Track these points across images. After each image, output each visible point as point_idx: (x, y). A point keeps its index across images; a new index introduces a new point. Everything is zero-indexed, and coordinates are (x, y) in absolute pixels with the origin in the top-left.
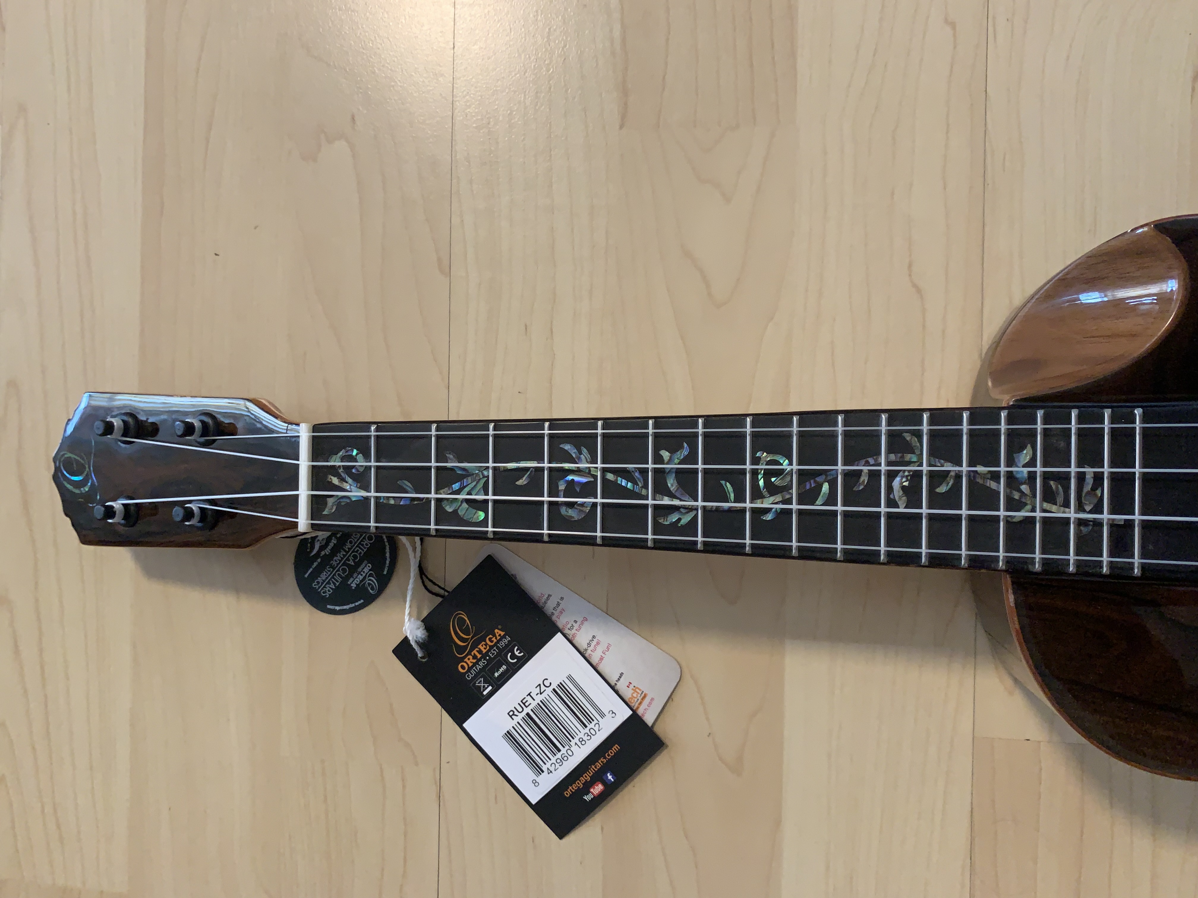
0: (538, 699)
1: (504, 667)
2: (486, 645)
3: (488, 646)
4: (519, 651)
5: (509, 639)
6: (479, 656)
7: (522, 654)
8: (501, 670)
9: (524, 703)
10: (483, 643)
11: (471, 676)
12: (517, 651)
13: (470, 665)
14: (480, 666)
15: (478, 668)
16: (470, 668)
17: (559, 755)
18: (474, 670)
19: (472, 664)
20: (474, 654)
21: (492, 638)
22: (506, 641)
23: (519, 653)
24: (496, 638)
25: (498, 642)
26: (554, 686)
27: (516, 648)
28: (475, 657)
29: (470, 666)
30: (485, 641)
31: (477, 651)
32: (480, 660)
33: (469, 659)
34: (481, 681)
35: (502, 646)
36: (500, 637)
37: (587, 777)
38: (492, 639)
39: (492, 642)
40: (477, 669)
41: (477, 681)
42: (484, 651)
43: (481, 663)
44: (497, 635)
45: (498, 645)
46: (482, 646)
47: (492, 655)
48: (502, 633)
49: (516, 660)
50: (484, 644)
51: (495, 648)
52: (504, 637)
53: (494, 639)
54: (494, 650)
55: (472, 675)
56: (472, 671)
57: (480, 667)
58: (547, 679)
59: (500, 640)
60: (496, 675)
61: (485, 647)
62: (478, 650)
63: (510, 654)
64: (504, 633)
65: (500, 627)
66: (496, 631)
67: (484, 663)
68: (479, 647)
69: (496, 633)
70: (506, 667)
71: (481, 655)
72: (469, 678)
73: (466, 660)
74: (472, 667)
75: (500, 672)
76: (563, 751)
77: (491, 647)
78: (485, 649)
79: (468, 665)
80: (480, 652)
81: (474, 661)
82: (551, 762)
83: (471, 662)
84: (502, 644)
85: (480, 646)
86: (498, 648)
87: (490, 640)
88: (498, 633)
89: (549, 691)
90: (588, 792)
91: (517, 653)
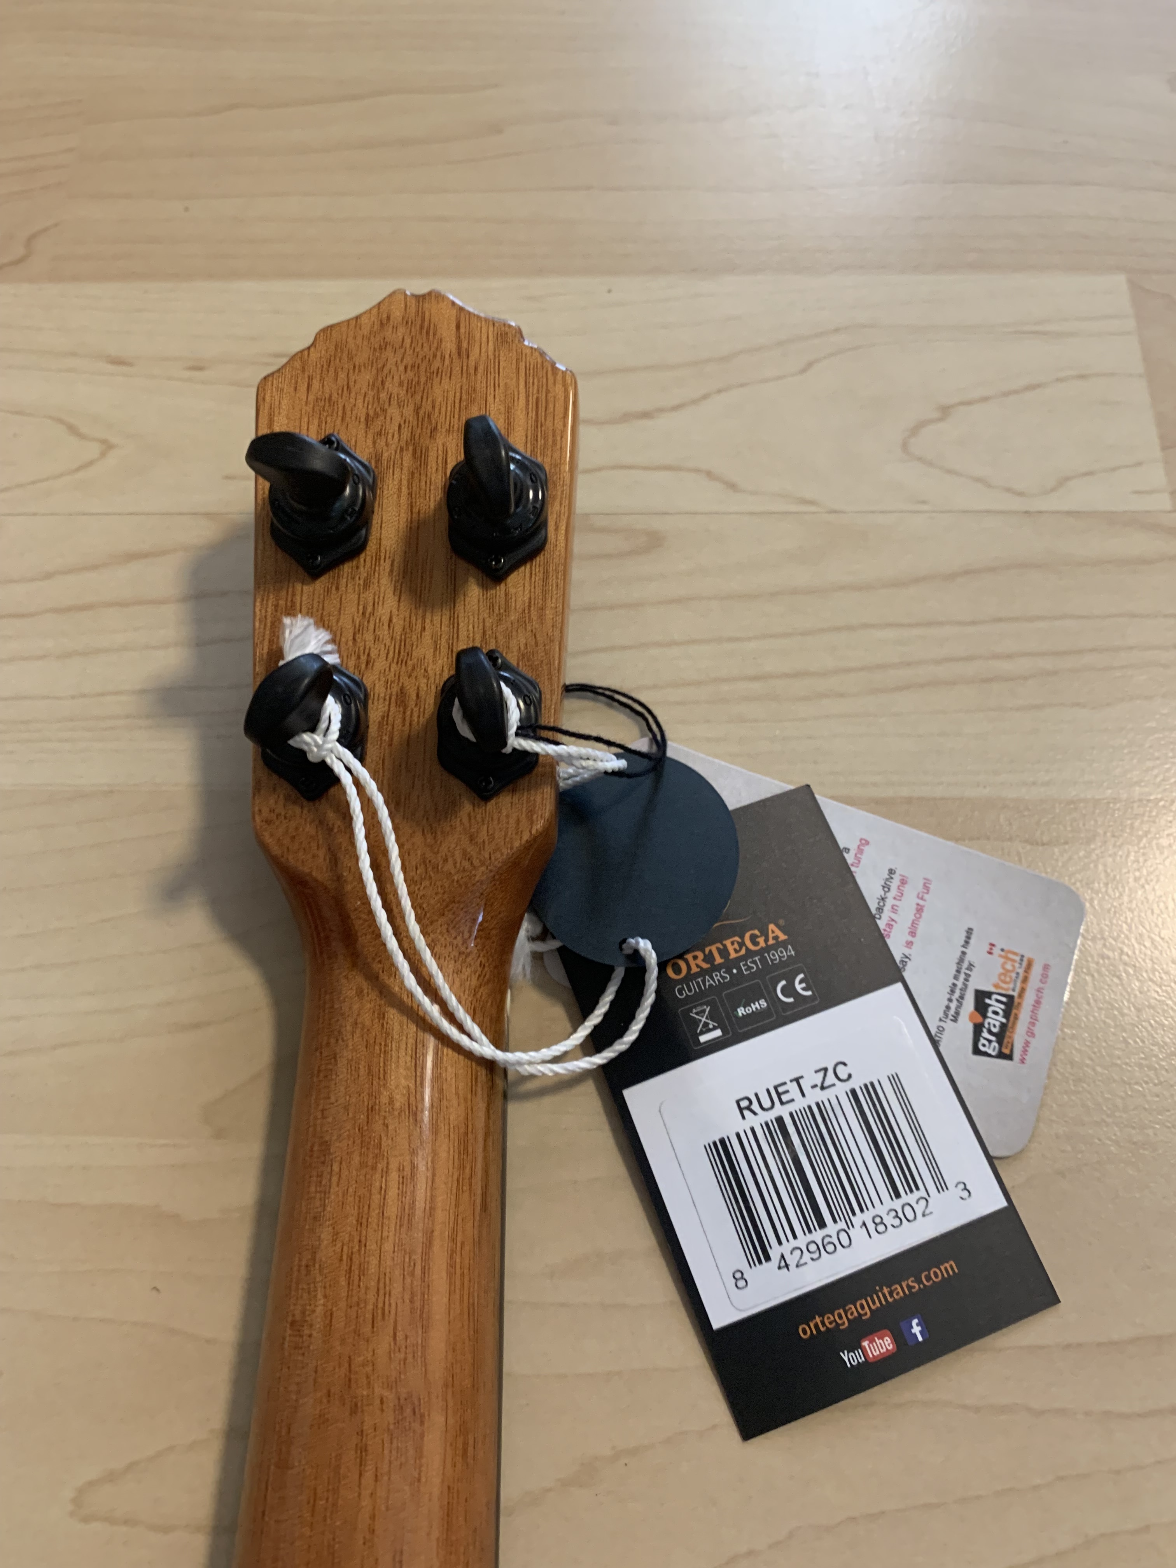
0: (814, 1097)
1: (763, 1003)
2: (742, 944)
3: (744, 949)
4: (804, 985)
5: (793, 953)
6: (719, 960)
7: (809, 993)
8: (755, 1006)
9: (778, 1093)
10: (737, 939)
11: (686, 992)
12: (801, 982)
13: (695, 969)
14: (714, 981)
15: (707, 984)
16: (690, 977)
17: (818, 1235)
18: (698, 983)
19: (699, 970)
20: (710, 951)
21: (757, 937)
22: (785, 953)
23: (804, 989)
24: (766, 941)
25: (768, 949)
26: (856, 1083)
27: (801, 976)
28: (709, 958)
29: (692, 972)
30: (742, 937)
31: (718, 949)
32: (718, 968)
33: (695, 958)
34: (704, 1011)
35: (772, 960)
36: (774, 942)
37: (864, 1308)
38: (758, 940)
39: (756, 944)
40: (705, 986)
41: (695, 1007)
42: (733, 955)
43: (717, 976)
44: (771, 935)
45: (766, 955)
46: (733, 943)
47: (746, 970)
48: (782, 937)
49: (791, 1000)
50: (738, 942)
51: (757, 958)
52: (784, 945)
53: (761, 940)
54: (754, 962)
55: (690, 991)
56: (693, 985)
57: (712, 982)
58: (845, 1064)
59: (775, 947)
60: (741, 1011)
61: (738, 948)
62: (721, 947)
63: (783, 983)
64: (786, 937)
65: (782, 922)
66: (772, 927)
67: (724, 978)
68: (725, 942)
69: (770, 932)
70: (765, 1004)
71: (722, 961)
72: (681, 994)
73: (689, 957)
74: (697, 975)
75: (749, 1010)
76: (832, 1228)
77: (750, 954)
78: (736, 951)
79: (689, 967)
80: (724, 952)
81: (705, 966)
82: (793, 1243)
83: (698, 966)
84: (775, 956)
85: (728, 943)
86: (763, 960)
87: (753, 939)
88: (773, 932)
89: (841, 1090)
90: (855, 1346)
91: (799, 987)
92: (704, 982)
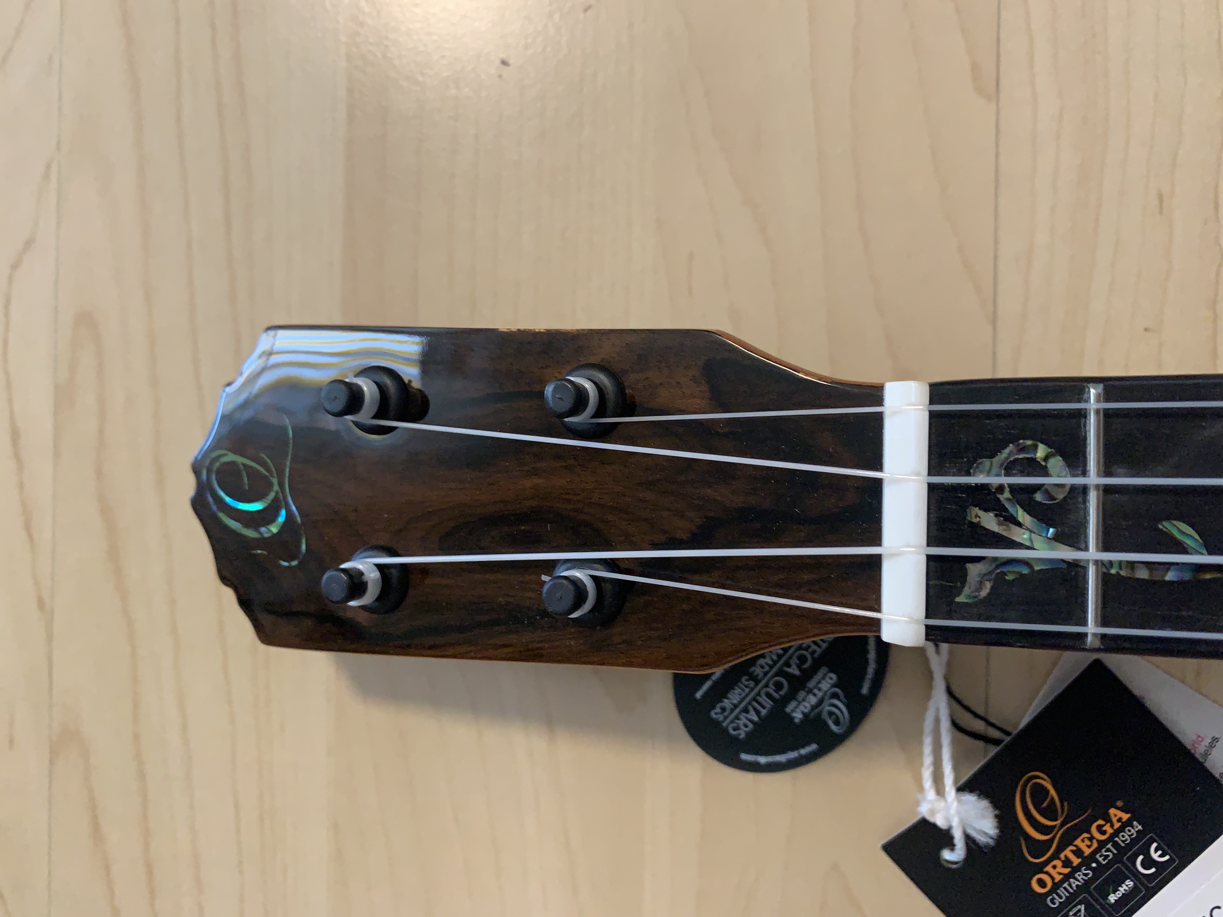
1: (1129, 883)
2: (1091, 839)
3: (1095, 841)
4: (1160, 852)
5: (1140, 827)
6: (1076, 861)
7: (1167, 858)
8: (1123, 889)
10: (1085, 835)
11: (1058, 900)
12: (1156, 851)
13: (1058, 878)
14: (1079, 882)
15: (1074, 885)
16: (1056, 886)
18: (1065, 888)
19: (1061, 876)
20: (1066, 857)
21: (1103, 826)
22: (1133, 831)
23: (1160, 856)
24: (1112, 826)
25: (1116, 833)
27: (1155, 845)
28: (1067, 863)
29: (1056, 881)
30: (1089, 832)
31: (1072, 851)
32: (1077, 869)
33: (1054, 867)
34: (1079, 911)
35: (1123, 841)
36: (1119, 824)
38: (1104, 828)
39: (1104, 833)
40: (1071, 887)
41: (1070, 910)
42: (1087, 852)
43: (1079, 876)
44: (1114, 820)
45: (1116, 839)
46: (1083, 841)
47: (1104, 860)
48: (1125, 817)
49: (1153, 870)
50: (1088, 838)
51: (1109, 846)
52: (1129, 823)
53: (1107, 828)
54: (1108, 850)
55: (1061, 897)
56: (1061, 891)
57: (1077, 883)
58: (1219, 908)
59: (1122, 829)
60: (1112, 898)
61: (1089, 843)
62: (1074, 848)
63: (1141, 857)
64: (1129, 815)
65: (1119, 804)
66: (1112, 811)
67: (1086, 875)
68: (1076, 843)
69: (1112, 816)
70: (1132, 883)
71: (1080, 860)
72: (1054, 904)
73: (1048, 868)
74: (1062, 882)
75: (1119, 894)
77: (1102, 844)
78: (1089, 847)
79: (1053, 878)
80: (1078, 853)
81: (1067, 871)
83: (1060, 874)
84: (1125, 837)
85: (1078, 842)
86: (1116, 845)
87: (1100, 829)
88: (1115, 816)
91: (1155, 856)
92: (1070, 885)
